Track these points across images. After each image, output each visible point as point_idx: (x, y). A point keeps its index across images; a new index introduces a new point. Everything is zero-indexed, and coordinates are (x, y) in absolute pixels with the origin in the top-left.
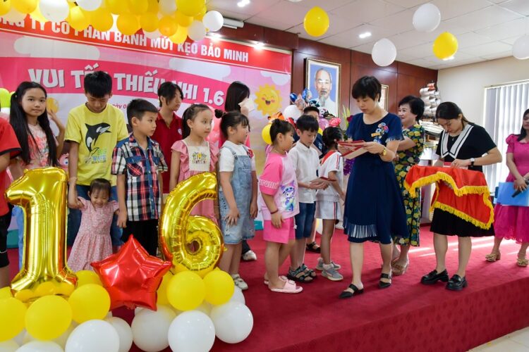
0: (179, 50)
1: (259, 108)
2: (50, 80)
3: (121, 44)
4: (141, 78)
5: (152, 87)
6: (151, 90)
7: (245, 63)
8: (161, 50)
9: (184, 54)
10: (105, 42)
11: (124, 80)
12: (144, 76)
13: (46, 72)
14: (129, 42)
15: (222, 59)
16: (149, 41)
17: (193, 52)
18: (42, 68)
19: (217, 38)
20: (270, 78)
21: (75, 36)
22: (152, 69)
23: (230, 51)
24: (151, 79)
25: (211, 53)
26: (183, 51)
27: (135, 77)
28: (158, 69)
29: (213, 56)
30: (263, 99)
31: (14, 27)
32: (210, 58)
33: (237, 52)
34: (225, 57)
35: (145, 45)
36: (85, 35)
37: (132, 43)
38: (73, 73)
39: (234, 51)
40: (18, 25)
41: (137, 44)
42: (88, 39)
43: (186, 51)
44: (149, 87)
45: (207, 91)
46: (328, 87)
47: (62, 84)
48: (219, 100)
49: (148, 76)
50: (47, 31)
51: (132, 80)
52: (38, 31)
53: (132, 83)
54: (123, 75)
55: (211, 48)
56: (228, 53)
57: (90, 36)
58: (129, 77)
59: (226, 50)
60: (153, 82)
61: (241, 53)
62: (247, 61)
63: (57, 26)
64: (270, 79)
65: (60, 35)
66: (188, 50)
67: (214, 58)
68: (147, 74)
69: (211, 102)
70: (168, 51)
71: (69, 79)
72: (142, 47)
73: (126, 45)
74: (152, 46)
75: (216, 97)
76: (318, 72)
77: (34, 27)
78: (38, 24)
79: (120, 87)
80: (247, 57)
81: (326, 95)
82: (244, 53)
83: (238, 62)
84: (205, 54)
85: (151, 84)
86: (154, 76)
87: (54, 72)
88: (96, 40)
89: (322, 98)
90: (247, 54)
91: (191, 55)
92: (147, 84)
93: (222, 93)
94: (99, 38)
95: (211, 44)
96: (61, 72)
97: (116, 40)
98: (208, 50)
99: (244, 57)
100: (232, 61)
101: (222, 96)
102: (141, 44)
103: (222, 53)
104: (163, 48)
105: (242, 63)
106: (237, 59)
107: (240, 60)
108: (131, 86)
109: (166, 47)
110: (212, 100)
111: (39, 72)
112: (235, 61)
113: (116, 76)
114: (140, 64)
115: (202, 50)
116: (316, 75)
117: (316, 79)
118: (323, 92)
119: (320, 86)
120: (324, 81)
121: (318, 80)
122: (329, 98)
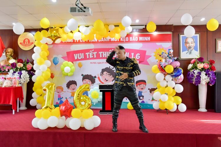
0: (121, 41)
1: (156, 58)
2: (80, 57)
3: (101, 42)
4: (108, 52)
7: (149, 41)
8: (115, 42)
9: (123, 42)
10: (96, 42)
11: (102, 54)
14: (103, 41)
15: (139, 41)
16: (110, 40)
17: (127, 41)
18: (78, 53)
19: (136, 34)
20: (161, 45)
21: (88, 42)
23: (142, 37)
25: (134, 40)
26: (123, 41)
27: (106, 52)
29: (135, 40)
30: (158, 54)
31: (71, 43)
32: (134, 41)
33: (145, 37)
34: (140, 40)
35: (109, 41)
36: (90, 41)
37: (104, 41)
38: (86, 54)
39: (144, 37)
40: (71, 42)
42: (90, 42)
43: (124, 40)
45: (133, 54)
46: (193, 45)
47: (83, 58)
48: (138, 57)
50: (79, 42)
51: (105, 54)
54: (102, 52)
55: (134, 38)
56: (141, 39)
58: (104, 52)
59: (140, 38)
61: (147, 37)
62: (150, 40)
63: (81, 40)
65: (83, 42)
66: (125, 40)
67: (135, 41)
70: (117, 42)
71: (85, 56)
72: (108, 42)
73: (102, 42)
74: (111, 41)
75: (137, 56)
76: (186, 39)
77: (75, 41)
78: (76, 41)
79: (101, 56)
80: (149, 39)
81: (192, 49)
82: (148, 37)
83: (146, 41)
84: (132, 40)
87: (81, 54)
89: (190, 50)
90: (149, 37)
91: (126, 42)
93: (139, 54)
94: (94, 41)
95: (134, 36)
96: (83, 54)
97: (99, 41)
98: (132, 39)
100: (143, 41)
101: (139, 55)
102: (107, 41)
103: (139, 39)
104: (115, 41)
105: (147, 41)
106: (145, 40)
107: (147, 40)
108: (105, 56)
109: (116, 41)
110: (135, 57)
111: (77, 55)
112: (144, 41)
113: (99, 53)
114: (107, 48)
115: (130, 39)
116: (186, 40)
117: (185, 42)
118: (190, 48)
119: (188, 45)
120: (190, 42)
121: (186, 43)
122: (194, 50)
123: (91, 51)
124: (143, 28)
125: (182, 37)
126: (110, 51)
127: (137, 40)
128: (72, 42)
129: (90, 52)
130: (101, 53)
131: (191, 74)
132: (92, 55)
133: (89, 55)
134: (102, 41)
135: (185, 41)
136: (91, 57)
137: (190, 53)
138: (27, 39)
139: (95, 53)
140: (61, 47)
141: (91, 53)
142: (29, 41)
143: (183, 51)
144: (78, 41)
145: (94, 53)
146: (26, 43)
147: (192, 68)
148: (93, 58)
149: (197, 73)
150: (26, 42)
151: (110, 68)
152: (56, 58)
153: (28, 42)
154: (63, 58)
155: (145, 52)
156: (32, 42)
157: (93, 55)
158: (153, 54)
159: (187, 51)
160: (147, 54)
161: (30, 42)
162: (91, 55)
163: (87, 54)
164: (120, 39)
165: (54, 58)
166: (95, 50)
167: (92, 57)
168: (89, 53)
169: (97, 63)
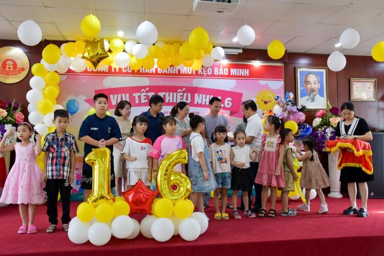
0: (199, 73)
3: (162, 74)
4: (175, 94)
5: (182, 99)
7: (246, 77)
8: (187, 75)
9: (203, 75)
10: (152, 74)
11: (165, 96)
12: (177, 92)
13: (120, 95)
14: (167, 72)
15: (229, 76)
16: (179, 71)
18: (117, 93)
19: (226, 62)
20: (267, 85)
21: (138, 73)
22: (181, 88)
23: (235, 70)
24: (182, 94)
25: (221, 73)
26: (202, 73)
27: (171, 94)
28: (186, 87)
29: (223, 74)
30: (262, 100)
31: (103, 72)
32: (221, 76)
33: (241, 70)
34: (231, 74)
35: (177, 73)
36: (141, 72)
37: (169, 73)
38: (134, 95)
39: (238, 69)
40: (105, 71)
41: (172, 73)
42: (142, 74)
43: (204, 73)
44: (180, 99)
46: (316, 86)
48: (228, 104)
49: (180, 92)
50: (120, 72)
51: (169, 96)
52: (115, 72)
53: (169, 98)
54: (164, 93)
55: (221, 69)
56: (234, 71)
57: (143, 72)
58: (167, 94)
59: (232, 70)
60: (183, 96)
61: (243, 70)
62: (248, 75)
63: (125, 69)
65: (127, 73)
66: (206, 72)
67: (224, 76)
68: (178, 91)
70: (192, 75)
71: (132, 97)
72: (175, 74)
73: (165, 74)
74: (181, 73)
75: (226, 102)
76: (306, 76)
77: (113, 71)
78: (115, 69)
80: (248, 72)
81: (315, 93)
82: (245, 70)
83: (242, 76)
84: (217, 74)
85: (181, 97)
86: (184, 92)
87: (123, 95)
88: (147, 74)
89: (312, 96)
90: (248, 70)
91: (208, 75)
92: (179, 97)
93: (230, 99)
94: (149, 72)
95: (221, 66)
96: (128, 95)
97: (159, 72)
98: (219, 71)
99: (246, 72)
100: (237, 76)
101: (231, 101)
102: (174, 73)
103: (229, 72)
104: (189, 73)
105: (244, 77)
106: (240, 75)
108: (169, 100)
109: (191, 73)
110: (224, 104)
111: (116, 96)
112: (239, 76)
114: (174, 85)
115: (215, 71)
116: (305, 78)
117: (305, 82)
118: (312, 91)
119: (309, 86)
120: (312, 82)
121: (307, 82)
122: (318, 94)
123: (143, 90)
124: (239, 53)
128: (107, 71)
129: (141, 92)
131: (319, 135)
132: (145, 97)
133: (139, 97)
135: (304, 80)
136: (143, 101)
137: (313, 100)
138: (11, 60)
140: (84, 80)
141: (142, 95)
142: (15, 65)
143: (301, 97)
144: (117, 71)
145: (149, 94)
146: (7, 69)
147: (320, 124)
149: (331, 133)
150: (7, 67)
152: (74, 101)
153: (12, 67)
154: (86, 101)
155: (240, 95)
156: (22, 67)
159: (307, 97)
160: (243, 99)
161: (18, 67)
162: (143, 98)
163: (136, 95)
164: (197, 72)
165: (69, 101)
167: (146, 101)
168: (139, 94)
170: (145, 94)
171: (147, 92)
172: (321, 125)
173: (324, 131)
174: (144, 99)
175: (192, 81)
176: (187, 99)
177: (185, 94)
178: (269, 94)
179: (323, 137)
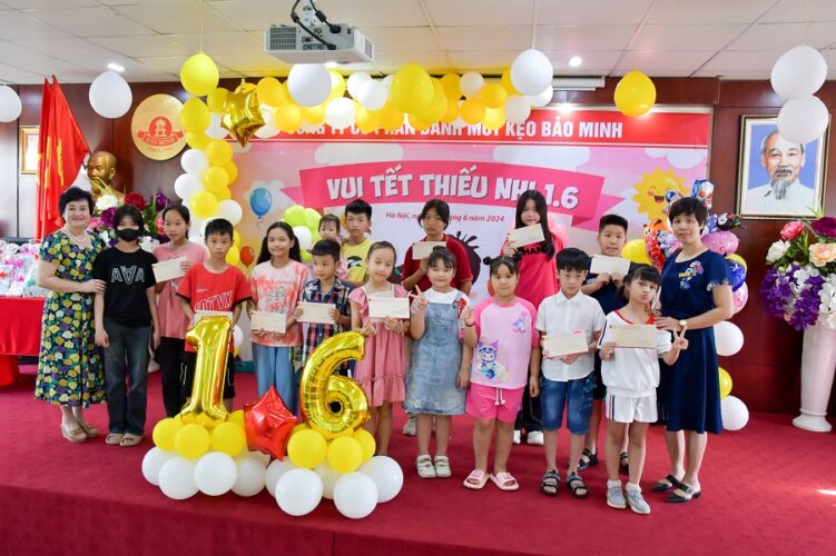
0: (508, 134)
1: (641, 209)
2: (348, 190)
3: (429, 137)
4: (454, 178)
5: (469, 188)
6: (467, 193)
7: (616, 140)
8: (482, 137)
9: (516, 138)
10: (409, 136)
11: (432, 183)
12: (459, 175)
13: (345, 181)
14: (438, 133)
15: (576, 139)
16: (465, 130)
17: (529, 134)
18: (341, 177)
19: (567, 109)
20: (665, 158)
21: (380, 136)
23: (590, 124)
24: (468, 178)
25: (557, 131)
26: (513, 134)
27: (447, 178)
28: (477, 164)
29: (560, 135)
30: (650, 194)
31: (316, 136)
32: (557, 139)
33: (603, 125)
34: (581, 135)
35: (460, 133)
36: (387, 132)
37: (443, 133)
38: (373, 179)
39: (597, 124)
40: (319, 132)
41: (449, 133)
42: (390, 136)
43: (519, 134)
44: (465, 189)
45: (549, 188)
47: (360, 194)
48: (570, 201)
50: (347, 135)
51: (442, 182)
53: (442, 186)
54: (431, 177)
55: (557, 124)
56: (586, 129)
57: (392, 133)
58: (439, 177)
59: (582, 125)
60: (470, 182)
61: (609, 124)
62: (620, 135)
63: (356, 127)
64: (664, 160)
65: (360, 136)
66: (522, 131)
67: (564, 139)
69: (556, 204)
70: (492, 137)
71: (368, 187)
72: (457, 137)
73: (435, 137)
74: (469, 133)
75: (565, 196)
77: (333, 132)
79: (426, 192)
80: (620, 130)
81: (789, 178)
82: (614, 124)
83: (604, 139)
84: (549, 134)
85: (467, 185)
86: (472, 174)
87: (352, 180)
88: (400, 136)
89: (780, 184)
90: (620, 125)
91: (526, 138)
92: (462, 185)
93: (575, 190)
94: (402, 133)
95: (558, 118)
96: (360, 180)
97: (423, 133)
98: (552, 129)
99: (614, 130)
100: (593, 139)
101: (575, 195)
102: (454, 133)
103: (576, 130)
104: (484, 133)
105: (611, 140)
106: (602, 136)
107: (608, 136)
108: (442, 190)
109: (489, 133)
110: (560, 201)
111: (337, 181)
112: (599, 140)
113: (422, 178)
114: (453, 159)
115: (544, 129)
116: (766, 142)
117: (765, 150)
118: (781, 172)
119: (774, 162)
120: (785, 152)
121: (769, 152)
122: (798, 181)
123: (390, 170)
124: (597, 88)
125: (753, 127)
126: (464, 174)
127: (571, 133)
128: (323, 132)
129: (385, 175)
130: (426, 178)
131: (778, 282)
132: (395, 184)
133: (383, 184)
134: (432, 133)
135: (762, 146)
136: (389, 192)
137: (782, 194)
138: (163, 119)
139: (405, 178)
140: (281, 150)
141: (389, 179)
142: (168, 126)
143: (751, 186)
144: (342, 132)
145: (401, 178)
146: (157, 135)
147: (786, 257)
148: (398, 198)
149: (807, 282)
150: (157, 131)
151: (461, 238)
152: (262, 191)
153: (164, 130)
154: (287, 191)
155: (599, 181)
157: (399, 185)
158: (629, 193)
159: (768, 187)
160: (606, 190)
161: (173, 130)
162: (389, 185)
163: (376, 180)
164: (503, 130)
165: (255, 191)
166: (407, 167)
167: (395, 192)
168: (381, 178)
169: (410, 216)
170: (394, 177)
171: (398, 173)
172: (787, 260)
173: (790, 274)
174: (393, 188)
175: (491, 153)
176: (479, 189)
177: (476, 179)
178: (669, 180)
179: (786, 289)
